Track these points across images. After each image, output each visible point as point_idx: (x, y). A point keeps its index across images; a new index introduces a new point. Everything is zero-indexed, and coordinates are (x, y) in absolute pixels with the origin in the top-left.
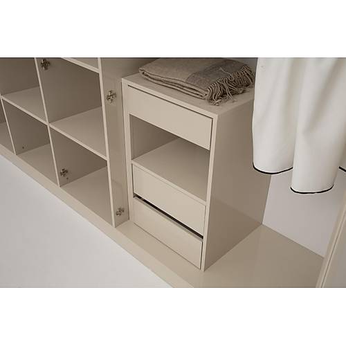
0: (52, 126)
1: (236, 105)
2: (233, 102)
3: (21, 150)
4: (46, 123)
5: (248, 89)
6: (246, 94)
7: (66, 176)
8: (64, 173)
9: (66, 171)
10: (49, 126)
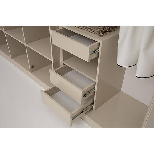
0: (27, 46)
1: (111, 36)
2: (110, 35)
3: (14, 56)
4: (25, 44)
5: (116, 29)
6: (115, 32)
7: (33, 68)
8: (33, 66)
9: (34, 66)
10: (26, 45)
